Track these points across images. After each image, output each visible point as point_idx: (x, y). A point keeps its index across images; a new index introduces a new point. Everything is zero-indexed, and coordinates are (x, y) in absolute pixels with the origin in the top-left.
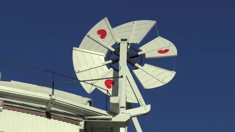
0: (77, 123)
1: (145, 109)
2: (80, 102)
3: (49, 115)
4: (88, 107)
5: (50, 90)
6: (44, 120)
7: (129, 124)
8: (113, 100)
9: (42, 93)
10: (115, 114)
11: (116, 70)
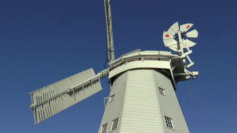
0: (169, 60)
1: (190, 52)
2: (168, 54)
3: (159, 60)
4: (171, 55)
5: (158, 52)
6: (158, 61)
7: (186, 58)
8: (179, 51)
9: (156, 53)
10: (180, 55)
11: (178, 41)
